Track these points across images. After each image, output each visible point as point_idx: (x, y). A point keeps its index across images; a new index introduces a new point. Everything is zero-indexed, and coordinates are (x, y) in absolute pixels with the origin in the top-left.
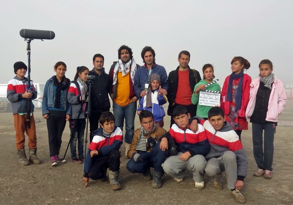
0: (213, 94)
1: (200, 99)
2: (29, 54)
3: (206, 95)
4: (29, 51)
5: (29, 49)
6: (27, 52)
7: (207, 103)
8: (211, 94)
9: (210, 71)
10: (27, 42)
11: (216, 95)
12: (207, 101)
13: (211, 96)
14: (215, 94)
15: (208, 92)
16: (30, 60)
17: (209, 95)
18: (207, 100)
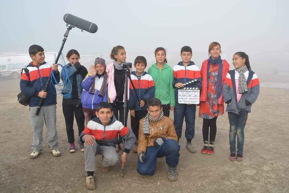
0: (192, 90)
1: (179, 97)
2: (65, 41)
3: (185, 93)
4: (66, 38)
5: (66, 36)
6: (63, 38)
7: (186, 101)
8: (190, 92)
9: (162, 55)
10: (68, 29)
11: (195, 92)
12: (187, 99)
13: (190, 93)
14: (194, 90)
15: (186, 89)
16: (63, 47)
17: (188, 92)
18: (186, 97)
